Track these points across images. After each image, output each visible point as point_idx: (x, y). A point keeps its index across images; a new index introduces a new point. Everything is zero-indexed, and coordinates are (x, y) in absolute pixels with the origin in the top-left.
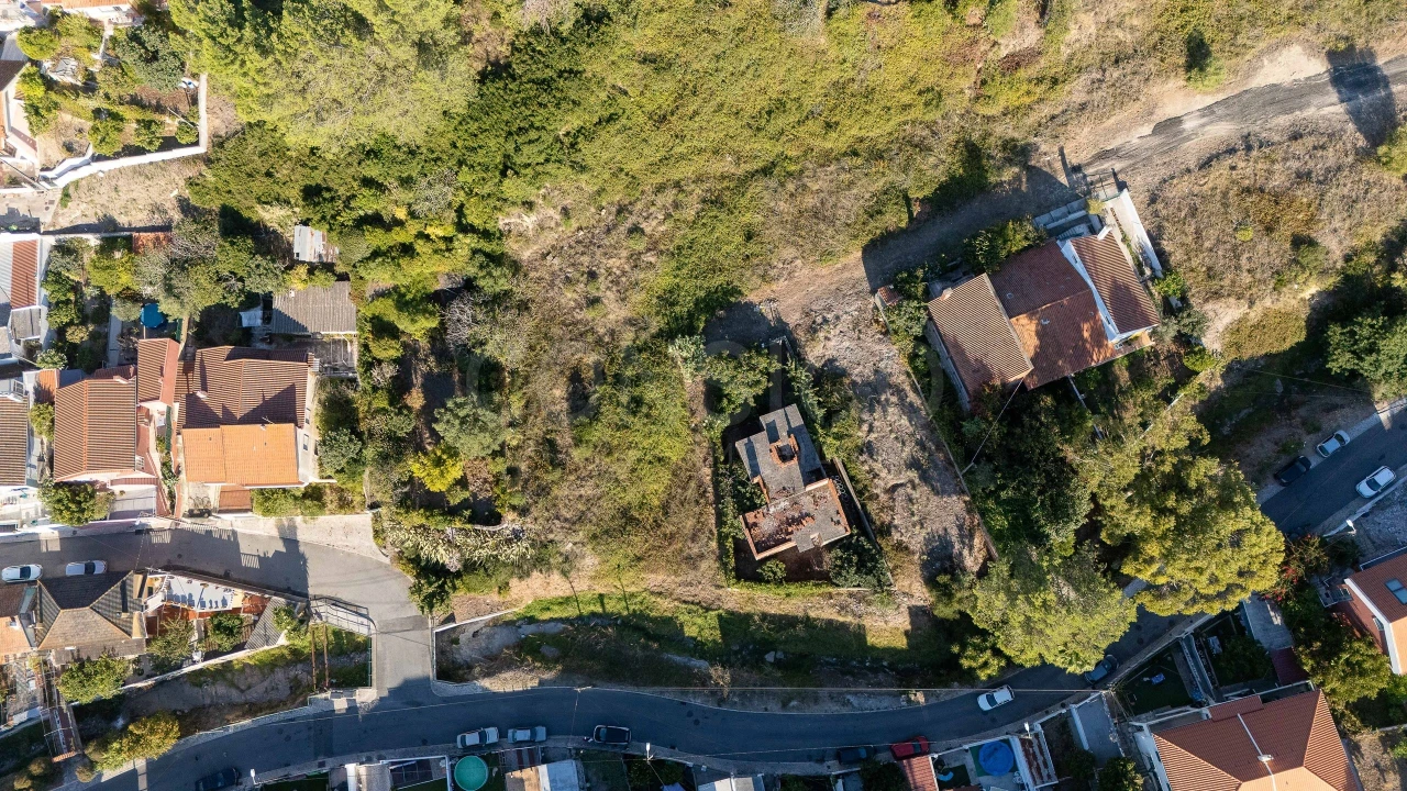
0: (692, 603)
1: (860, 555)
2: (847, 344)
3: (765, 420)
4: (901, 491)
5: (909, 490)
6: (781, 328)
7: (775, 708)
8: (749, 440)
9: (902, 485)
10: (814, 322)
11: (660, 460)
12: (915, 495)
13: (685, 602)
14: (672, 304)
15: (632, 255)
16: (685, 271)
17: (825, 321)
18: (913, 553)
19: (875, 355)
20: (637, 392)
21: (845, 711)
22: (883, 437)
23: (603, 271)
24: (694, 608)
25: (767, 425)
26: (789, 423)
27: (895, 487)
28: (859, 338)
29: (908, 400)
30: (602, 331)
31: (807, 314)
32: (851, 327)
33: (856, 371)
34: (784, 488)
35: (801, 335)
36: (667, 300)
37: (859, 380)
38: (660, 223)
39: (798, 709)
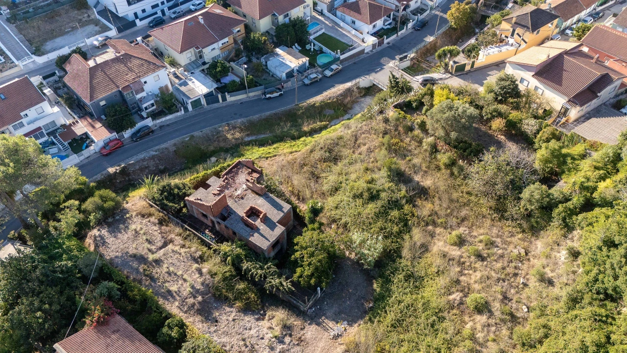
0: (271, 157)
1: (174, 195)
2: (253, 332)
3: (280, 230)
4: (160, 244)
5: (153, 248)
6: (314, 318)
7: (197, 134)
8: (283, 212)
9: (161, 248)
10: (291, 335)
11: (337, 190)
12: (147, 245)
13: (275, 156)
14: (408, 277)
15: (469, 289)
16: (420, 305)
17: (280, 340)
18: (137, 215)
19: (224, 333)
20: (379, 203)
21: (157, 147)
22: (187, 270)
23: (477, 265)
24: (267, 155)
25: (277, 226)
26: (262, 235)
27: (165, 245)
28: (244, 340)
29: (177, 304)
30: (438, 230)
31: (300, 340)
32: (256, 347)
33: (234, 314)
34: (242, 198)
35: (295, 321)
36: (415, 280)
37: (228, 309)
38: (473, 329)
39: (184, 138)
